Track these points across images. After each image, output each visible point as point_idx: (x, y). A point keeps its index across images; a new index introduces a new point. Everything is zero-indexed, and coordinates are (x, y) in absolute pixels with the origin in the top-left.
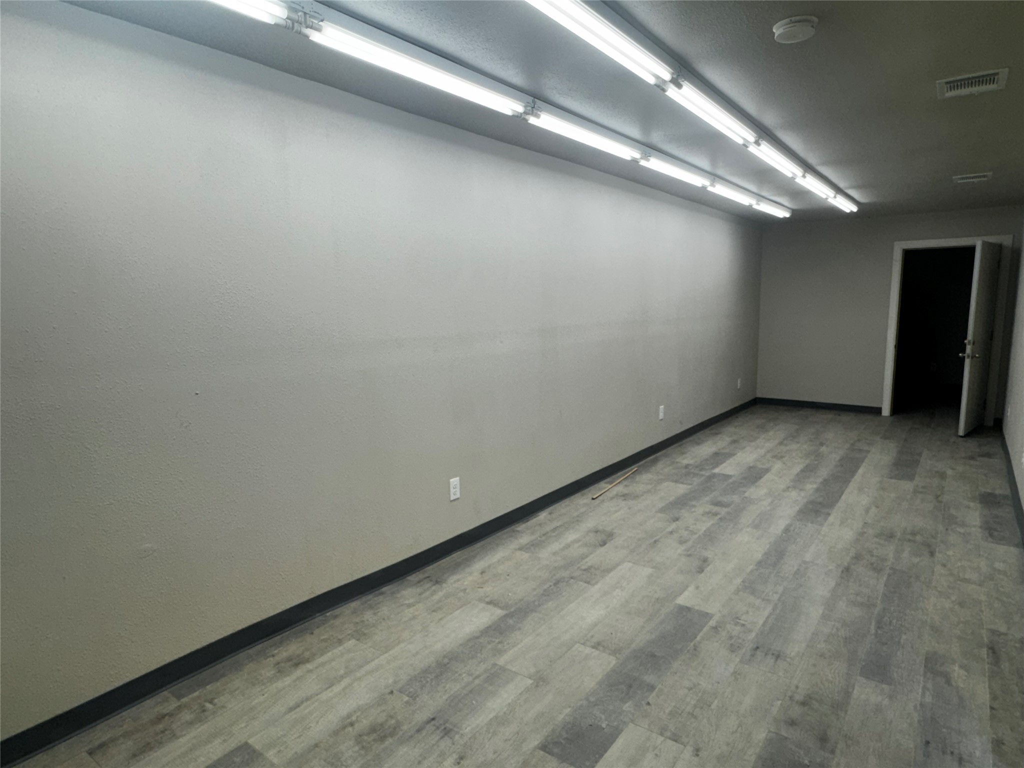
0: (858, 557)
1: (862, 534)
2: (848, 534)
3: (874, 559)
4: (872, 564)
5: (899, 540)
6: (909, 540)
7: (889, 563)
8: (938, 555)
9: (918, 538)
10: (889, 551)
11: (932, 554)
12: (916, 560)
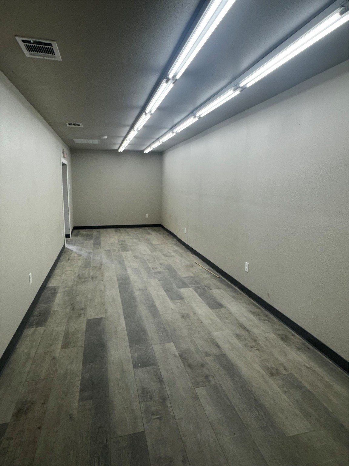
0: (100, 268)
1: (102, 276)
2: (106, 274)
3: (96, 269)
4: (96, 268)
5: (89, 277)
6: (86, 278)
7: (91, 269)
8: (77, 276)
9: (83, 280)
10: (92, 273)
11: (79, 275)
12: (84, 272)
